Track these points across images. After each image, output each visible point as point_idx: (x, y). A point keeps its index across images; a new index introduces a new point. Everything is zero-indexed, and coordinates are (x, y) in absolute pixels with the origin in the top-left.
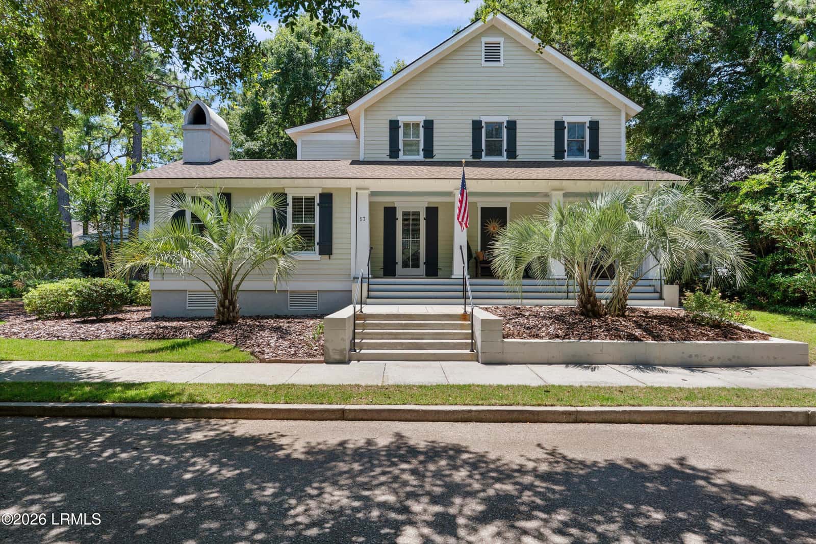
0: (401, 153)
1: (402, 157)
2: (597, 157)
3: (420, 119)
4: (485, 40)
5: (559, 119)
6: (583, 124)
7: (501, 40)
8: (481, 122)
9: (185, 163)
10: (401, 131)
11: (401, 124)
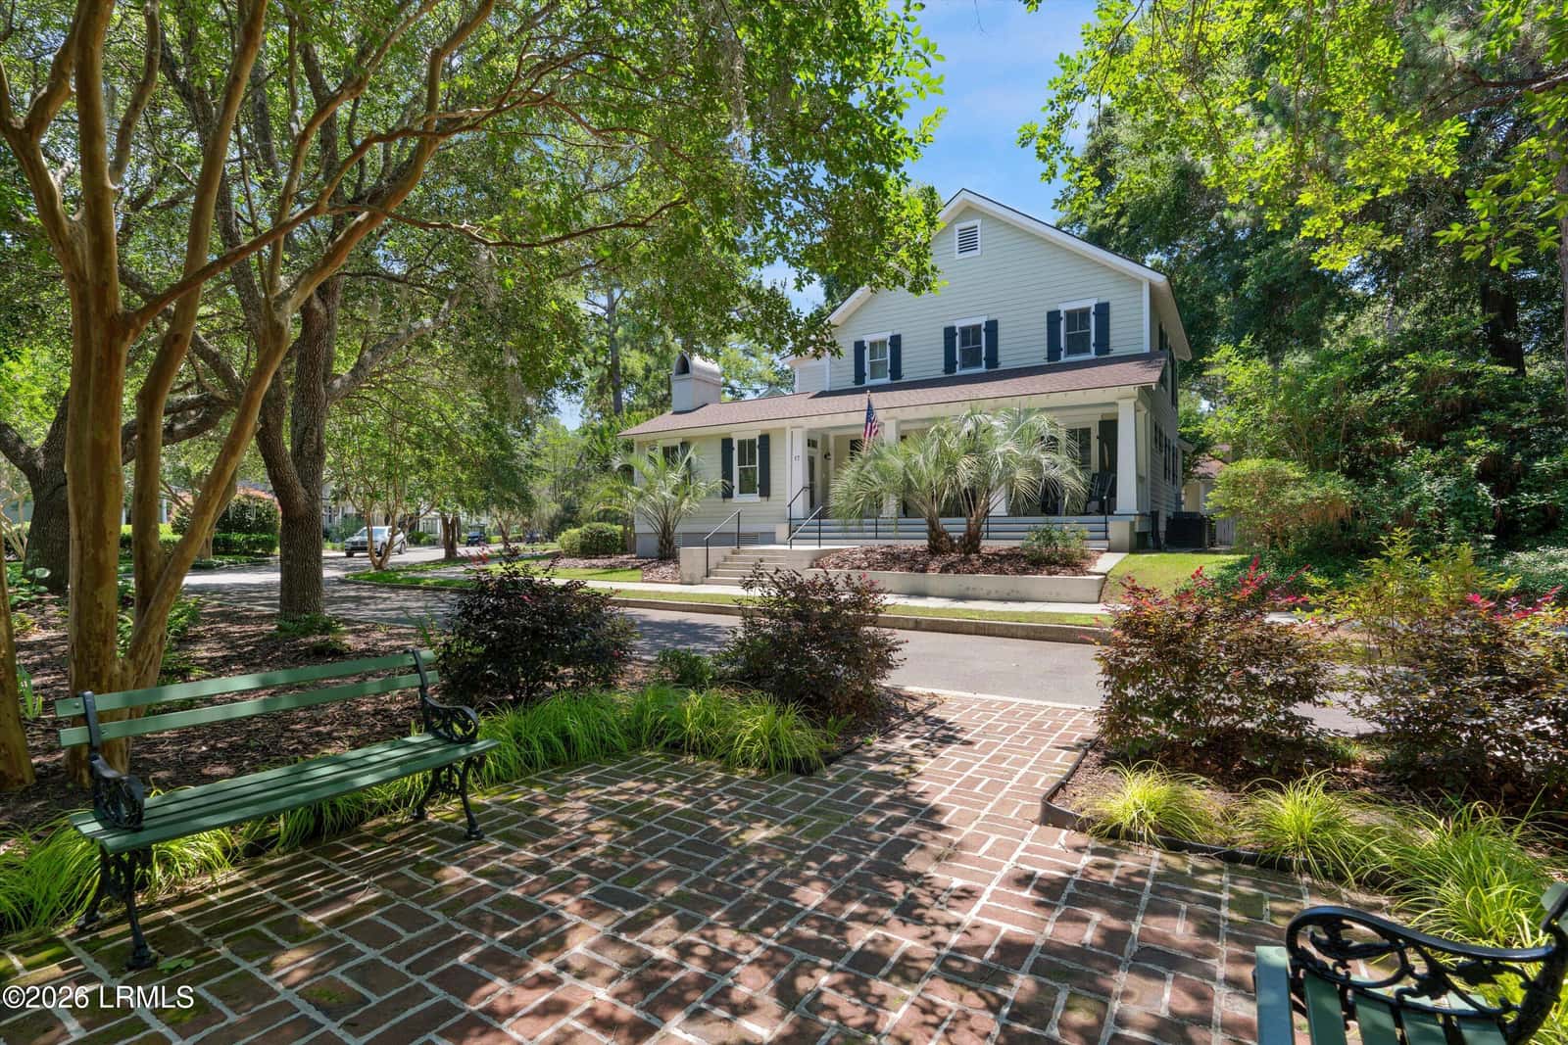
0: (867, 378)
1: (868, 382)
2: (1108, 351)
3: (886, 336)
4: (957, 227)
5: (1053, 308)
6: (1089, 309)
7: (977, 222)
8: (954, 328)
9: (675, 413)
10: (867, 352)
11: (867, 344)
